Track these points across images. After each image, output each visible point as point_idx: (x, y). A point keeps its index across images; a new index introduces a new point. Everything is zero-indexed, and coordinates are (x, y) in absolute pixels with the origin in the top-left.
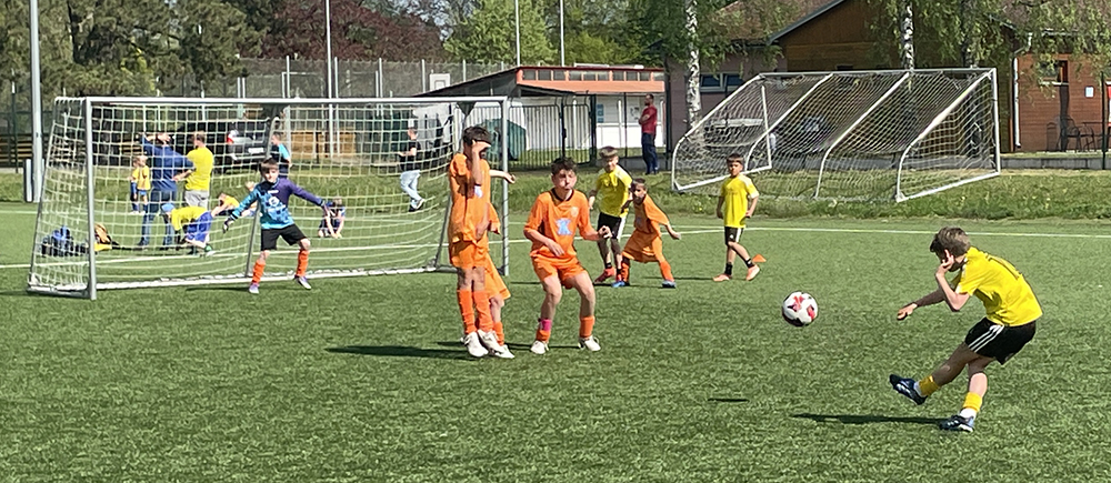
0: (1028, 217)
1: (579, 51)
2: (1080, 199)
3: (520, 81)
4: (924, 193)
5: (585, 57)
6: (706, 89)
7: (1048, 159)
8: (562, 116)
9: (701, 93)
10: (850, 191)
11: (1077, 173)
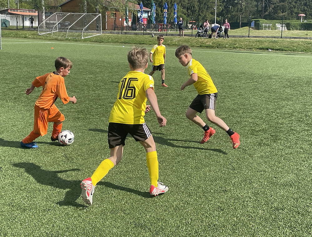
0: (106, 43)
1: (21, 6)
2: (116, 39)
3: (9, 12)
4: (87, 37)
5: (23, 7)
6: (46, 15)
7: (111, 32)
8: (17, 19)
9: (45, 16)
10: (73, 36)
11: (117, 35)
